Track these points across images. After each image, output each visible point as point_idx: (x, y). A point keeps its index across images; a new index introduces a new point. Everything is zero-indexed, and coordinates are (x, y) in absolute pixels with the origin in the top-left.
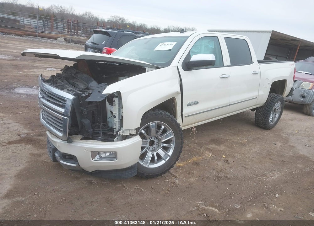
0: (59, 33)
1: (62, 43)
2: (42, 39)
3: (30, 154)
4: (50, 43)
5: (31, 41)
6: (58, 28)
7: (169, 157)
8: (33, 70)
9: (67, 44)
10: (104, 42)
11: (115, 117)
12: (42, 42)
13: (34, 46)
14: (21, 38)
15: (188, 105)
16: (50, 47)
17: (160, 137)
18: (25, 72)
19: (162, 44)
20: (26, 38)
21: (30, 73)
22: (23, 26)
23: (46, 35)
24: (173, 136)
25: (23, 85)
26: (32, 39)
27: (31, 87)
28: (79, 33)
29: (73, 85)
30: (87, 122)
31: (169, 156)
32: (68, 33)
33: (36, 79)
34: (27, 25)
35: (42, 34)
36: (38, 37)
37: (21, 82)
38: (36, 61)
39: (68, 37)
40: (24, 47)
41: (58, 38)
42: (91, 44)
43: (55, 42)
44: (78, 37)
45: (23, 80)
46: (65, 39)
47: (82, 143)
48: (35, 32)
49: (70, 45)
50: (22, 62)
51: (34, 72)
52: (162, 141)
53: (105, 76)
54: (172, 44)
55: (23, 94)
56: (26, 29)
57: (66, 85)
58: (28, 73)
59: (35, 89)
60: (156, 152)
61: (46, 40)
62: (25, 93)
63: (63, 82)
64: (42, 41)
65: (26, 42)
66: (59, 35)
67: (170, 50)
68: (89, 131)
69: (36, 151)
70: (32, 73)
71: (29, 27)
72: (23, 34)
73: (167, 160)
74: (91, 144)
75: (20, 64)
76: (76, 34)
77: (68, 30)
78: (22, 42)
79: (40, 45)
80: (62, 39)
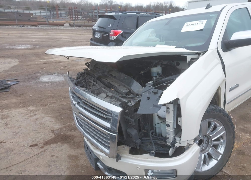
0: (64, 19)
1: (68, 28)
2: (52, 27)
3: (68, 156)
4: (58, 29)
5: (44, 29)
6: (62, 16)
7: (221, 156)
8: (51, 56)
9: (72, 29)
10: (110, 25)
11: (168, 126)
12: (52, 30)
13: (47, 34)
14: (36, 27)
15: (230, 91)
16: (59, 33)
17: (211, 136)
18: (45, 60)
19: (188, 23)
20: (40, 27)
21: (49, 60)
22: (36, 18)
23: (54, 23)
24: (224, 132)
25: (46, 73)
26: (45, 27)
27: (52, 74)
28: (79, 17)
29: (109, 86)
30: (134, 132)
31: (221, 154)
32: (70, 18)
33: (55, 65)
34: (38, 16)
35: (51, 22)
36: (49, 25)
37: (43, 69)
38: (52, 47)
39: (72, 22)
40: (39, 36)
41: (64, 24)
42: (98, 28)
43: (62, 28)
44: (79, 21)
45: (45, 68)
46: (70, 24)
47: (132, 159)
48: (46, 22)
49: (74, 29)
50: (41, 50)
51: (52, 58)
52: (213, 139)
53: (142, 72)
54: (202, 22)
55: (48, 82)
56: (38, 20)
57: (103, 89)
58: (48, 60)
59: (56, 75)
60: (207, 152)
61: (55, 27)
62: (49, 81)
63: (96, 83)
64: (52, 28)
65: (40, 31)
66: (64, 21)
67: (202, 30)
68: (137, 142)
69: (73, 152)
70: (51, 60)
71: (40, 17)
72: (37, 24)
73: (219, 159)
74: (145, 161)
75: (39, 52)
76: (76, 18)
77: (70, 16)
78: (37, 31)
79: (52, 32)
80: (67, 25)
